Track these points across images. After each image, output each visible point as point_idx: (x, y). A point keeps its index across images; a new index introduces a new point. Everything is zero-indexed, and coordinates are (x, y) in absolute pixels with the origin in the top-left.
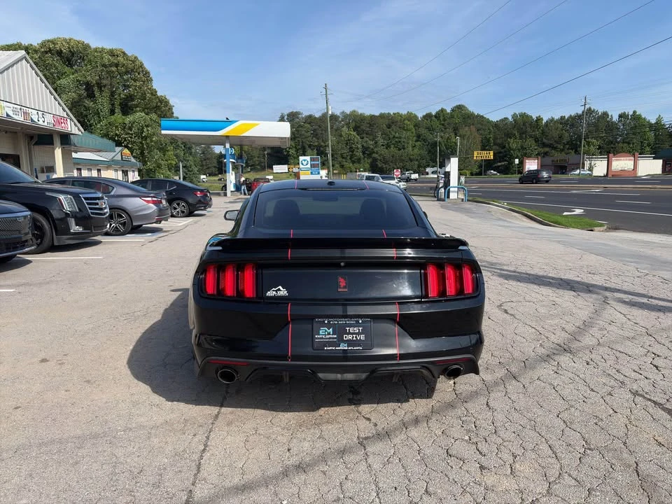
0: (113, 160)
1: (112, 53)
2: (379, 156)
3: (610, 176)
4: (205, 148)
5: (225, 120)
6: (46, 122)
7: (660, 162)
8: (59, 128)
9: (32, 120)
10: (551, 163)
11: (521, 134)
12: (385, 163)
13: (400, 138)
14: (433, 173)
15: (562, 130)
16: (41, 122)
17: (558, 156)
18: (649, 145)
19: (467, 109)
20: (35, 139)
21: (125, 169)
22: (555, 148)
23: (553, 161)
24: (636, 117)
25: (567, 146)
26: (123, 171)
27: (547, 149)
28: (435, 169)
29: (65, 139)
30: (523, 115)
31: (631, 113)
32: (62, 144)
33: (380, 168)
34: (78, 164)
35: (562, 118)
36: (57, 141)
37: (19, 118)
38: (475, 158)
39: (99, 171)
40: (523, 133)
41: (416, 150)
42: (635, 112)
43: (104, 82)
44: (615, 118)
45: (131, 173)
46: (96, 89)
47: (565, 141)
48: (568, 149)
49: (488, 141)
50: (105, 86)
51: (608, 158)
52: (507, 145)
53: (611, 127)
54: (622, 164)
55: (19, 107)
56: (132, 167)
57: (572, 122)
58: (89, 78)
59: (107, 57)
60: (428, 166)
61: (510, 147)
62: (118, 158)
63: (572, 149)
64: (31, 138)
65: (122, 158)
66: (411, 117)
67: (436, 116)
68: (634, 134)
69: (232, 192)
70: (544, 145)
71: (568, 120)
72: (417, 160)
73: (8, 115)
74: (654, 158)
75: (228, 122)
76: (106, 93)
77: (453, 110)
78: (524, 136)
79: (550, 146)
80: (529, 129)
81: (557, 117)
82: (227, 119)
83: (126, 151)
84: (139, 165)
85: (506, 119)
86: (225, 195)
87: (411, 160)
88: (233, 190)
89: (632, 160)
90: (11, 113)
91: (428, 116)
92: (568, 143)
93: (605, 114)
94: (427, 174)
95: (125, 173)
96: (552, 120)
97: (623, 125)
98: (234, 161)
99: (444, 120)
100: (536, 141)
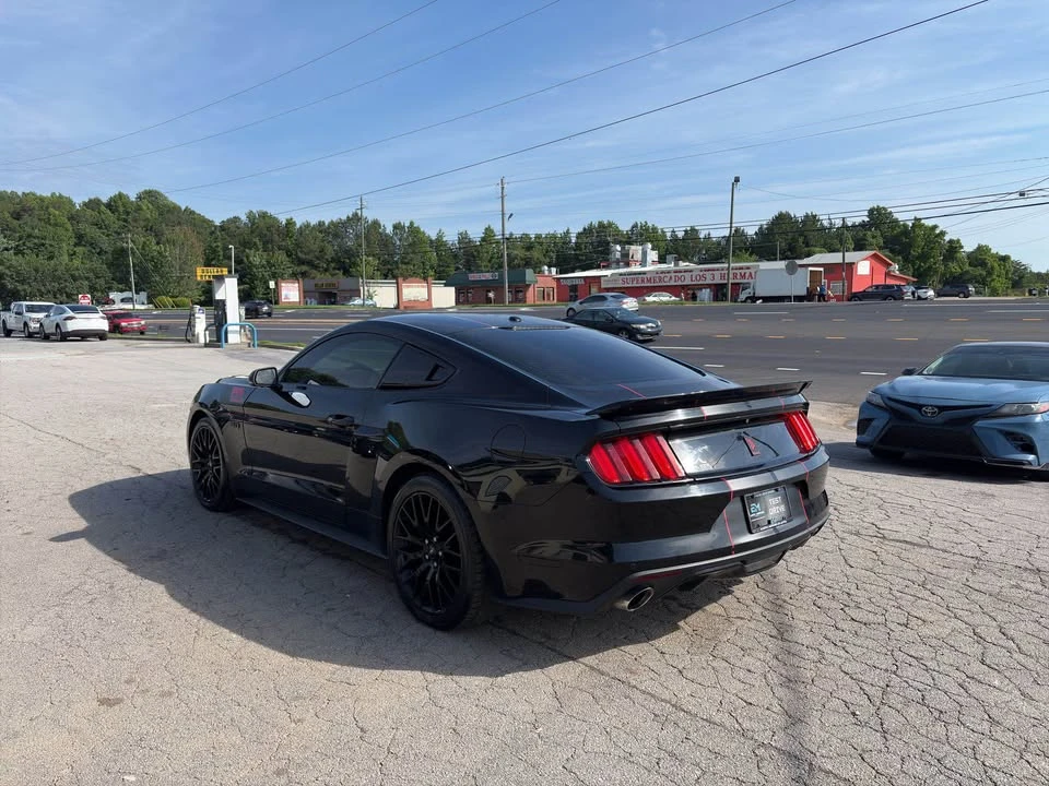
2: (8, 268)
3: (402, 307)
7: (452, 290)
10: (313, 288)
11: (265, 243)
12: (23, 282)
13: (44, 238)
14: (122, 300)
15: (323, 241)
17: (322, 279)
18: (432, 267)
19: (166, 198)
22: (316, 267)
23: (316, 285)
24: (414, 230)
25: (333, 265)
27: (304, 268)
28: (127, 294)
30: (264, 215)
31: (407, 224)
33: (10, 291)
35: (321, 224)
38: (199, 278)
40: (267, 243)
41: (77, 262)
42: (412, 223)
44: (389, 230)
47: (328, 257)
48: (334, 269)
49: (214, 251)
51: (397, 283)
52: (245, 259)
53: (385, 241)
54: (414, 291)
57: (334, 231)
60: (110, 289)
61: (250, 262)
63: (339, 269)
66: (60, 202)
67: (109, 206)
68: (414, 252)
70: (301, 262)
71: (329, 227)
72: (87, 278)
74: (446, 285)
77: (139, 198)
78: (270, 246)
79: (310, 263)
80: (276, 237)
81: (313, 222)
85: (236, 219)
87: (75, 279)
89: (423, 287)
91: (93, 204)
92: (333, 260)
93: (376, 224)
94: (114, 302)
96: (307, 225)
97: (400, 240)
99: (128, 213)
100: (289, 256)
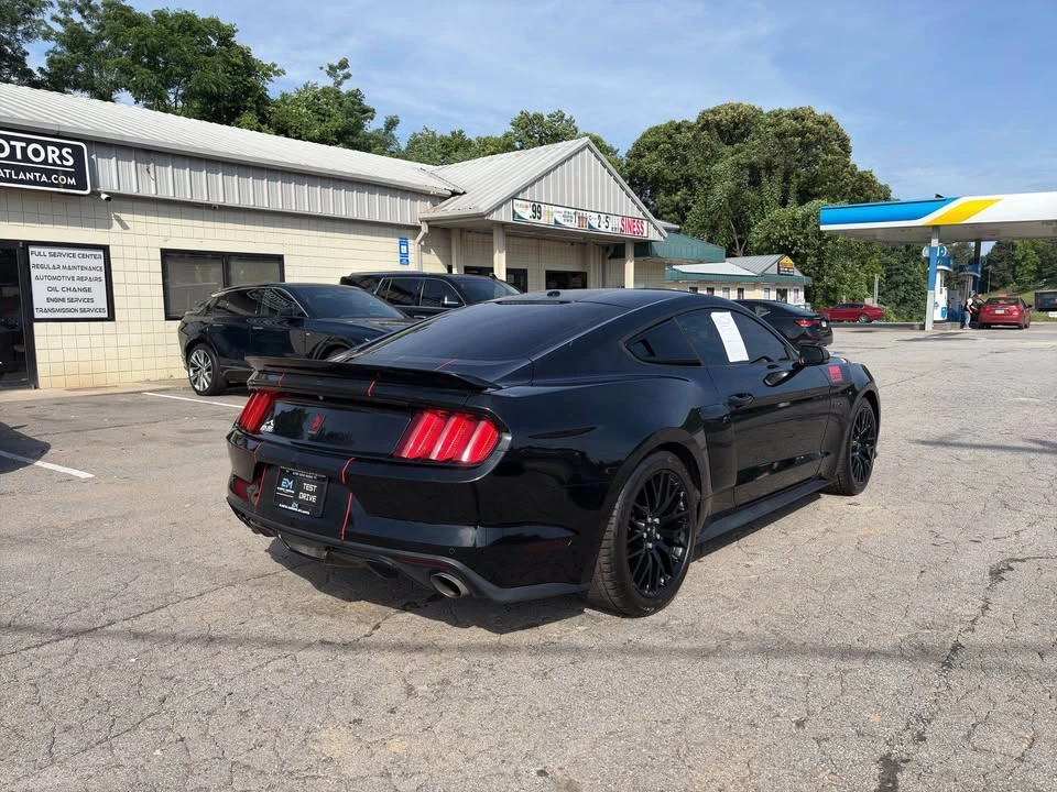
0: (763, 275)
1: (796, 116)
4: (957, 248)
5: (934, 198)
6: (611, 227)
8: (628, 234)
9: (590, 226)
16: (603, 228)
20: (611, 251)
21: (782, 288)
26: (778, 291)
29: (643, 248)
32: (635, 256)
34: (710, 282)
36: (630, 251)
37: (573, 225)
39: (741, 291)
43: (777, 161)
45: (792, 293)
46: (763, 173)
50: (777, 167)
55: (573, 211)
56: (794, 285)
58: (754, 158)
59: (787, 124)
62: (774, 270)
64: (607, 248)
65: (779, 270)
69: (935, 322)
73: (556, 222)
75: (940, 200)
76: (778, 177)
82: (938, 196)
83: (787, 260)
84: (807, 281)
86: (923, 328)
88: (938, 317)
90: (561, 220)
95: (783, 293)
98: (946, 268)
